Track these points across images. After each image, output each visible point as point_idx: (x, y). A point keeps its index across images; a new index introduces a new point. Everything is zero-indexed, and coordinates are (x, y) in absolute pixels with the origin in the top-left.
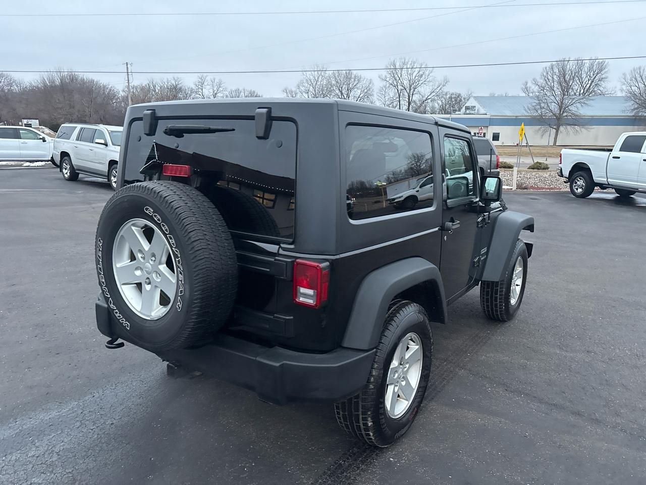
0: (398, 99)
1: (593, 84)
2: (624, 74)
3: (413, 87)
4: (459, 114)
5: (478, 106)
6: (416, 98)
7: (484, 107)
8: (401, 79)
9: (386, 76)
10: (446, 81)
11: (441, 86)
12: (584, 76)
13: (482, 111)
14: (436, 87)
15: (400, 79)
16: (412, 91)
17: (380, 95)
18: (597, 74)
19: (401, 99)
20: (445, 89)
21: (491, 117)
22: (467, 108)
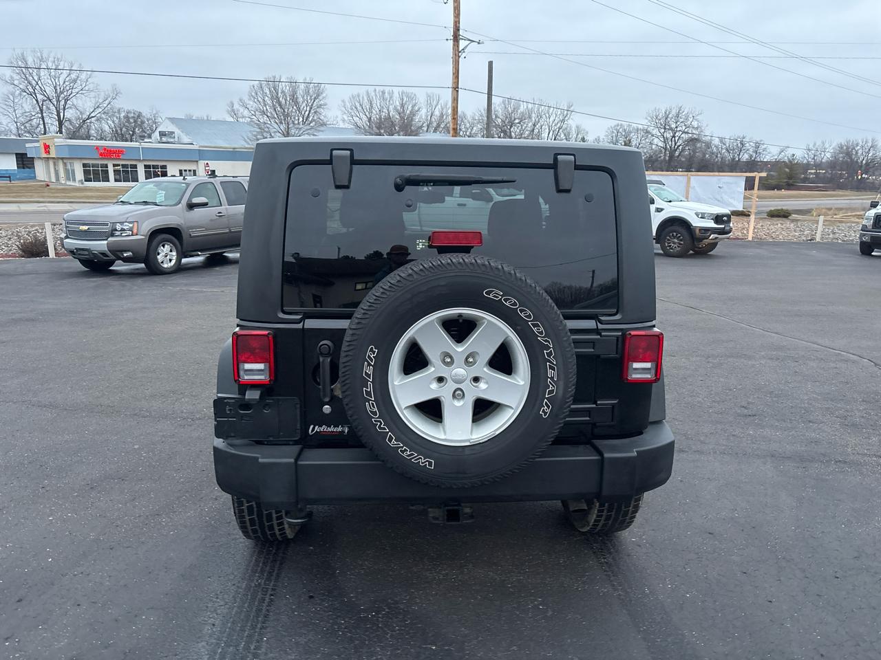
0: (40, 115)
1: (312, 111)
2: (343, 101)
3: (61, 99)
4: (150, 142)
5: (177, 131)
6: (70, 114)
7: (187, 134)
8: (39, 82)
9: (12, 77)
10: (117, 93)
11: (109, 99)
12: (300, 100)
13: (186, 139)
14: (101, 101)
15: (37, 84)
16: (62, 103)
17: (4, 107)
18: (315, 99)
19: (44, 114)
20: (118, 104)
21: (201, 148)
22: (162, 134)
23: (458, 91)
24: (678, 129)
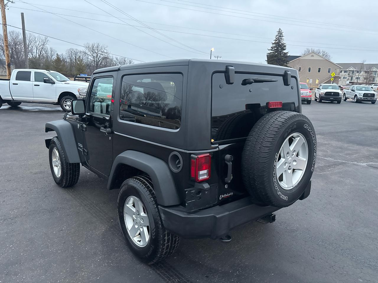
23: (6, 26)
24: (99, 53)
